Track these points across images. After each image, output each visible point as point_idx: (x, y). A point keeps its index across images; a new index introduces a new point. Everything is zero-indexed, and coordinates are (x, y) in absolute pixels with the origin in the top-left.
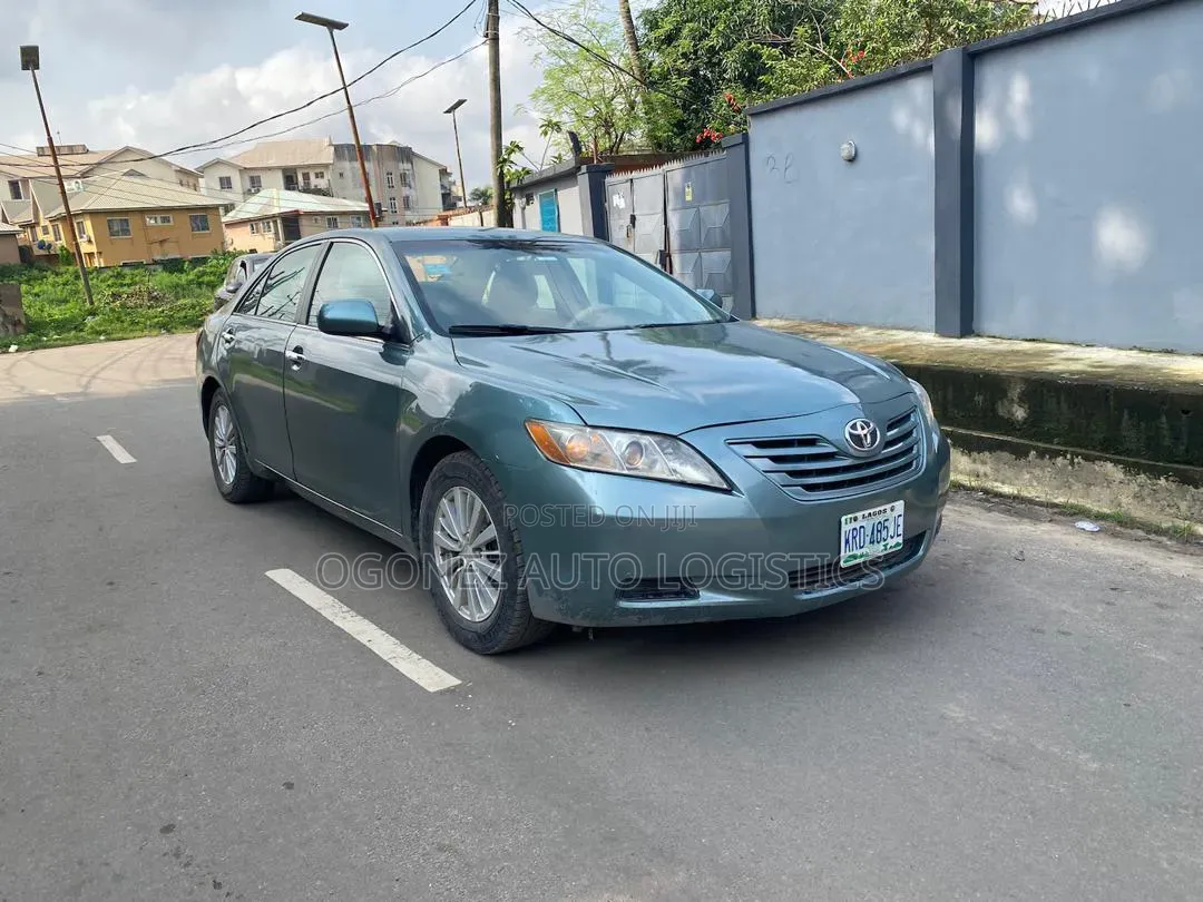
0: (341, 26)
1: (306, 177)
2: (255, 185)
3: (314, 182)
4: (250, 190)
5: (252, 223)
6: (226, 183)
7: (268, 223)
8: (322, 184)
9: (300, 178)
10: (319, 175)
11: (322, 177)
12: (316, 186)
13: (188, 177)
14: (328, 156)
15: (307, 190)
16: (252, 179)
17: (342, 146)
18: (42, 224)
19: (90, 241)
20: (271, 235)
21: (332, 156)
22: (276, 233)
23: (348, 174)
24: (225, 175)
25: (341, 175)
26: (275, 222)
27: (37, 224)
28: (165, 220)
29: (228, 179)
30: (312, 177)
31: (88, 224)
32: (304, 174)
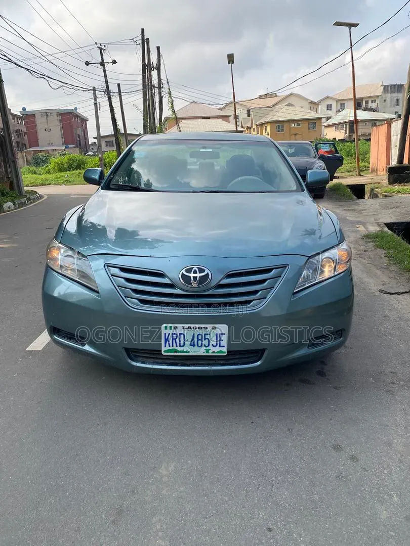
0: (355, 25)
1: (367, 102)
2: (343, 106)
3: (370, 105)
4: (339, 110)
5: (336, 126)
6: (329, 107)
7: (343, 126)
8: (374, 105)
9: (364, 104)
10: (373, 101)
11: (375, 102)
12: (371, 107)
13: (314, 105)
14: (379, 91)
15: (366, 109)
16: (341, 104)
17: (388, 86)
18: (253, 127)
19: (268, 134)
20: (343, 131)
21: (381, 91)
22: (346, 130)
23: (388, 100)
24: (329, 103)
25: (385, 101)
26: (346, 125)
27: (252, 127)
28: (299, 125)
29: (331, 105)
30: (370, 102)
31: (269, 127)
32: (366, 101)
